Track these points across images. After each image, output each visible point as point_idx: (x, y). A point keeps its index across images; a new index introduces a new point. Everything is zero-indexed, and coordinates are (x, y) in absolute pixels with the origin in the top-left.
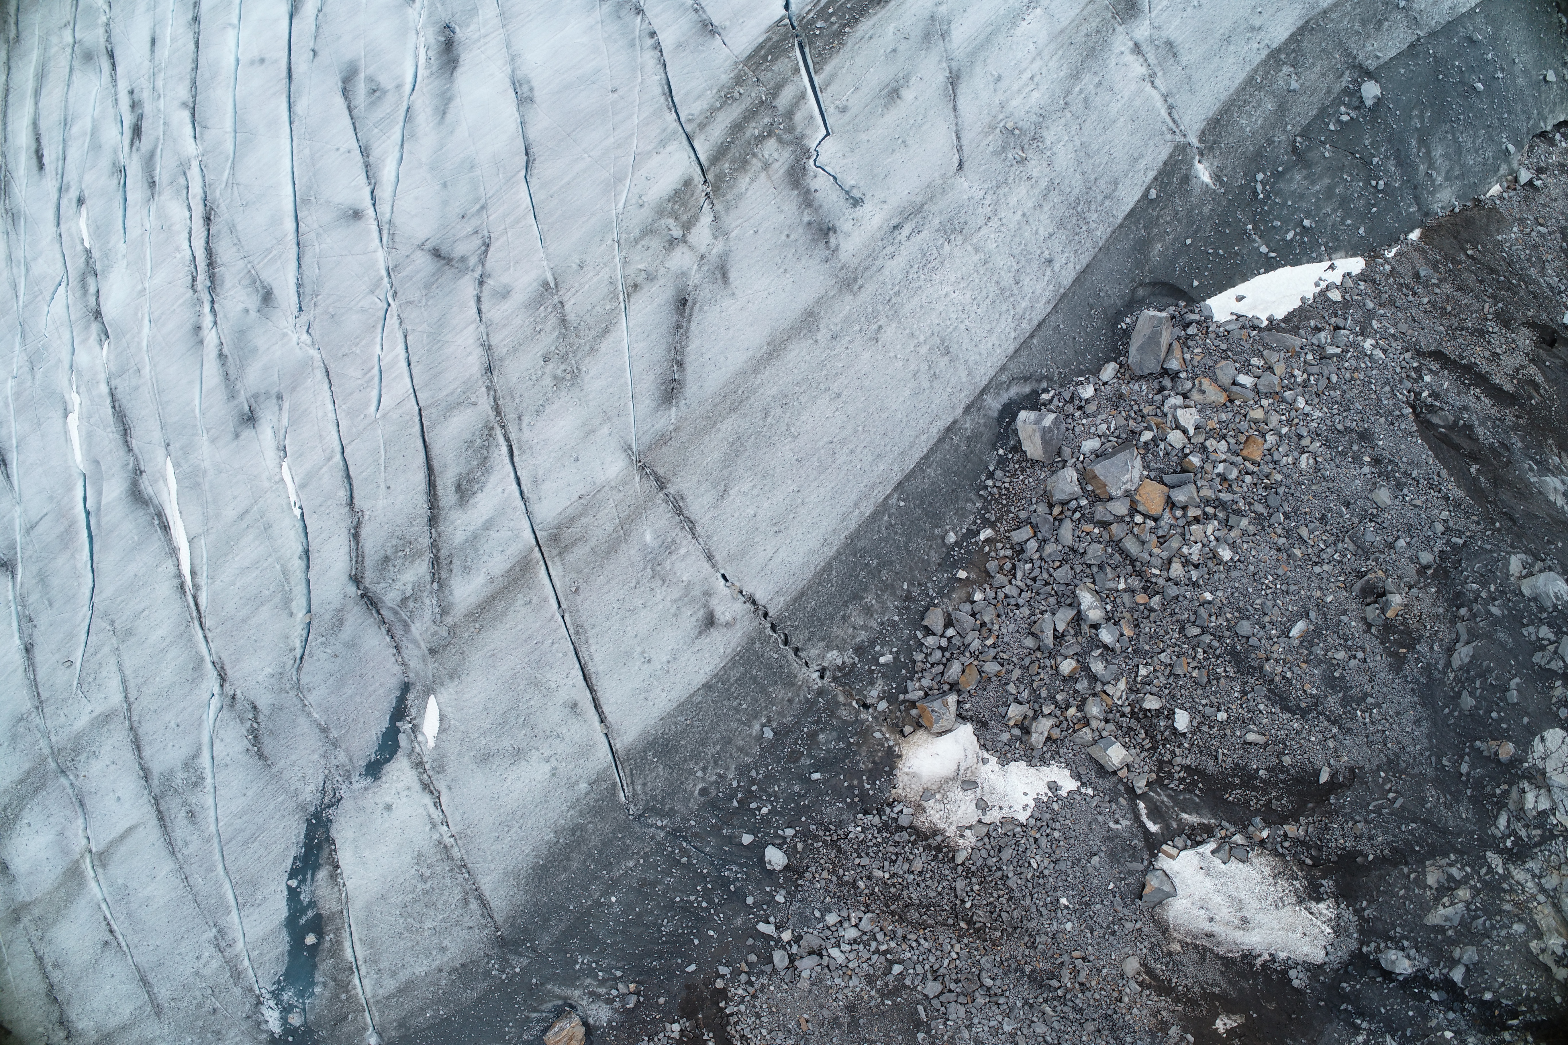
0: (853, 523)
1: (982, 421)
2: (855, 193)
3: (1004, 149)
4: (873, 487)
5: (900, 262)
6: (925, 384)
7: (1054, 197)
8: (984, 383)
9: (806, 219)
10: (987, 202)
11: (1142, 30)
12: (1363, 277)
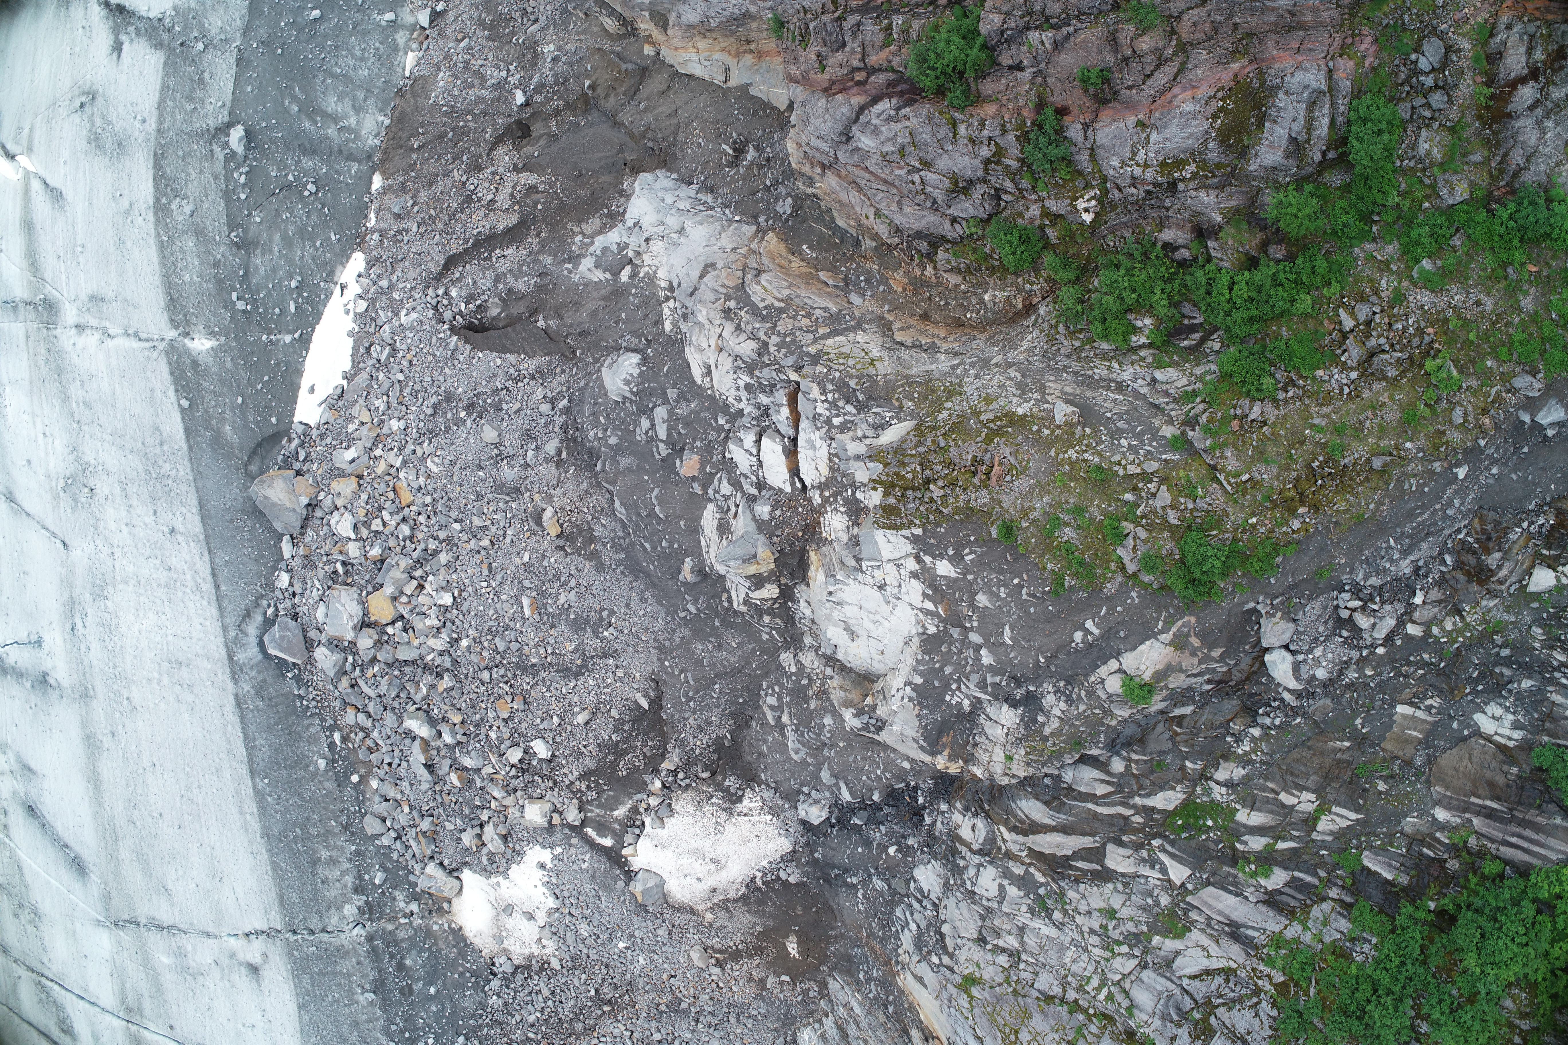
0: (255, 825)
1: (254, 673)
2: (34, 638)
3: (75, 500)
4: (238, 792)
5: (95, 646)
6: (190, 698)
7: (132, 489)
8: (224, 652)
9: (28, 685)
10: (100, 546)
11: (70, 314)
12: (370, 265)
